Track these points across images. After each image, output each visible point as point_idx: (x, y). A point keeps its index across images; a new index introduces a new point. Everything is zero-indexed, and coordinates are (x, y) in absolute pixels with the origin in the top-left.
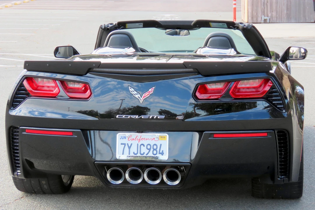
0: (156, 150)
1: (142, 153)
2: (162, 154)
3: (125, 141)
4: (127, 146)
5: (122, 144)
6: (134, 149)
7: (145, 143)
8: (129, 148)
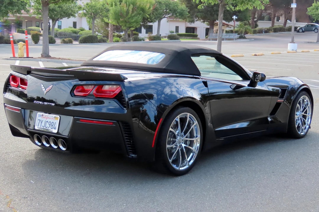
0: (52, 125)
1: (46, 127)
2: (55, 129)
3: (40, 118)
4: (40, 121)
5: (39, 120)
6: (43, 124)
7: (49, 120)
8: (41, 122)
